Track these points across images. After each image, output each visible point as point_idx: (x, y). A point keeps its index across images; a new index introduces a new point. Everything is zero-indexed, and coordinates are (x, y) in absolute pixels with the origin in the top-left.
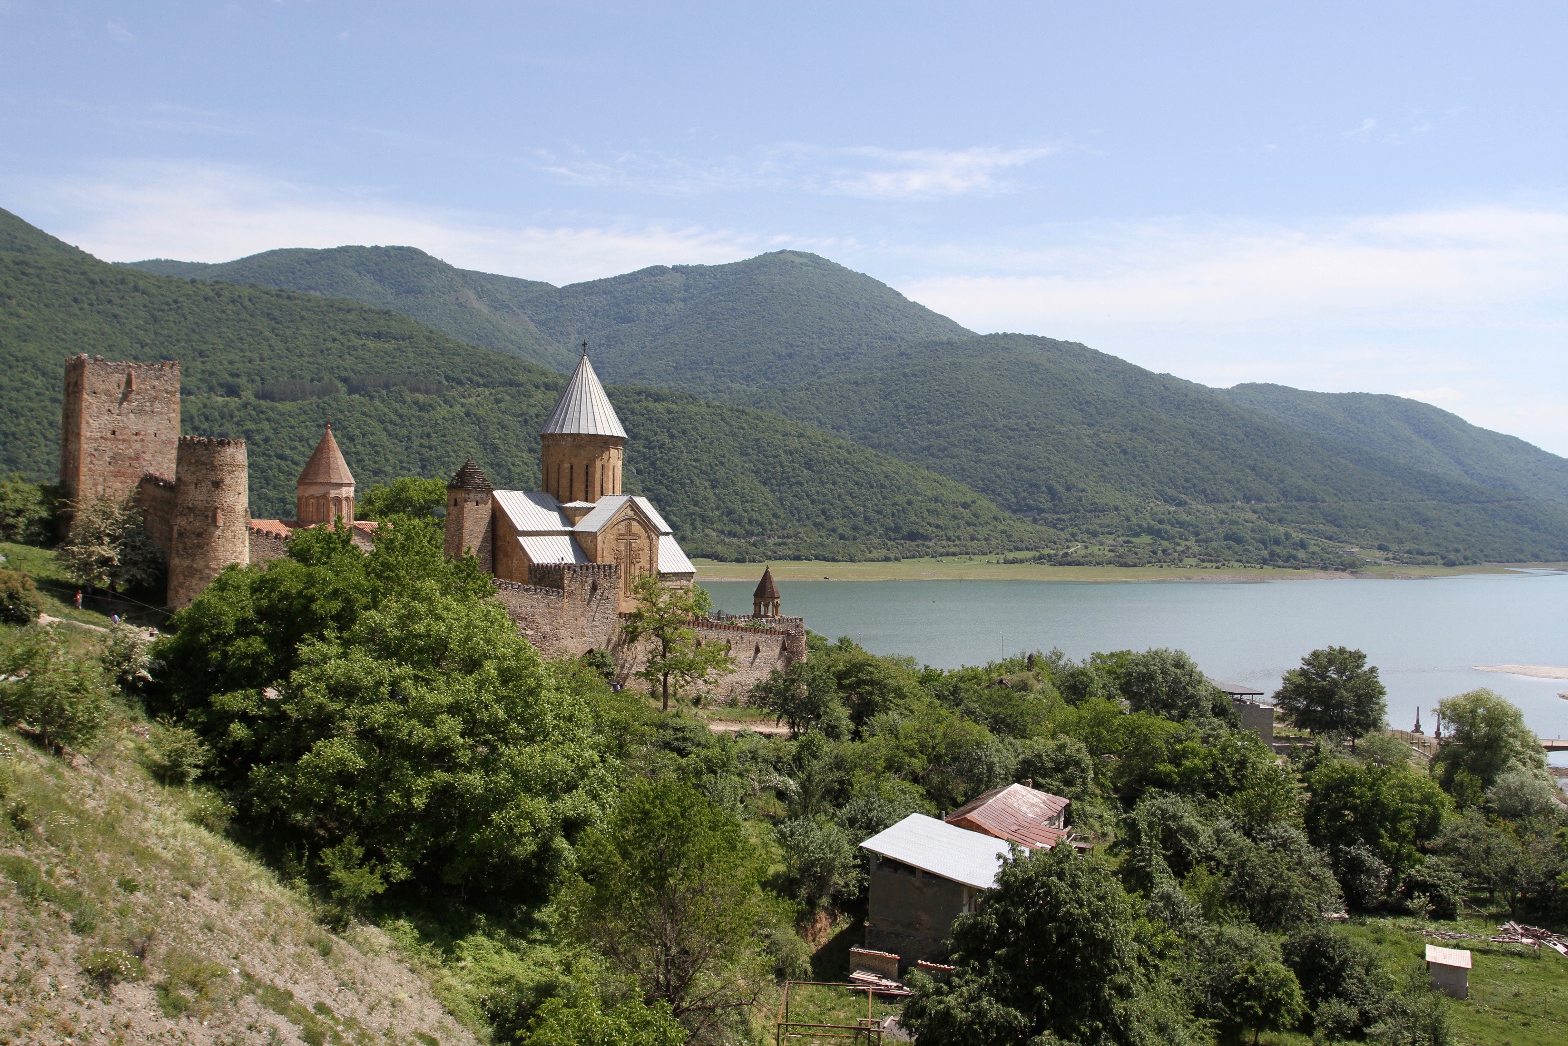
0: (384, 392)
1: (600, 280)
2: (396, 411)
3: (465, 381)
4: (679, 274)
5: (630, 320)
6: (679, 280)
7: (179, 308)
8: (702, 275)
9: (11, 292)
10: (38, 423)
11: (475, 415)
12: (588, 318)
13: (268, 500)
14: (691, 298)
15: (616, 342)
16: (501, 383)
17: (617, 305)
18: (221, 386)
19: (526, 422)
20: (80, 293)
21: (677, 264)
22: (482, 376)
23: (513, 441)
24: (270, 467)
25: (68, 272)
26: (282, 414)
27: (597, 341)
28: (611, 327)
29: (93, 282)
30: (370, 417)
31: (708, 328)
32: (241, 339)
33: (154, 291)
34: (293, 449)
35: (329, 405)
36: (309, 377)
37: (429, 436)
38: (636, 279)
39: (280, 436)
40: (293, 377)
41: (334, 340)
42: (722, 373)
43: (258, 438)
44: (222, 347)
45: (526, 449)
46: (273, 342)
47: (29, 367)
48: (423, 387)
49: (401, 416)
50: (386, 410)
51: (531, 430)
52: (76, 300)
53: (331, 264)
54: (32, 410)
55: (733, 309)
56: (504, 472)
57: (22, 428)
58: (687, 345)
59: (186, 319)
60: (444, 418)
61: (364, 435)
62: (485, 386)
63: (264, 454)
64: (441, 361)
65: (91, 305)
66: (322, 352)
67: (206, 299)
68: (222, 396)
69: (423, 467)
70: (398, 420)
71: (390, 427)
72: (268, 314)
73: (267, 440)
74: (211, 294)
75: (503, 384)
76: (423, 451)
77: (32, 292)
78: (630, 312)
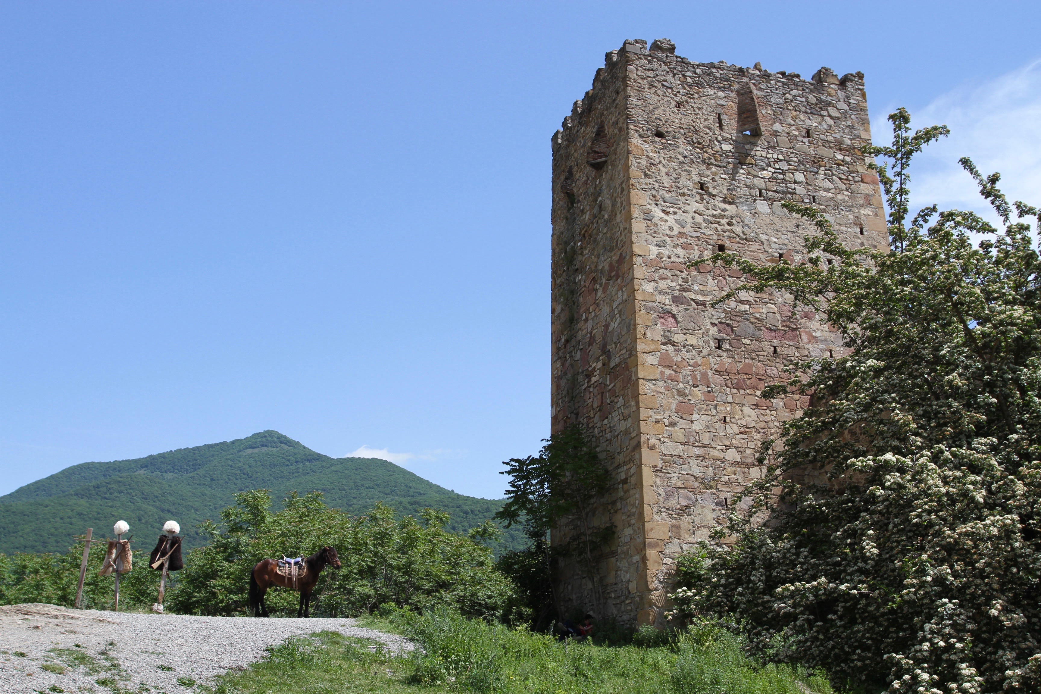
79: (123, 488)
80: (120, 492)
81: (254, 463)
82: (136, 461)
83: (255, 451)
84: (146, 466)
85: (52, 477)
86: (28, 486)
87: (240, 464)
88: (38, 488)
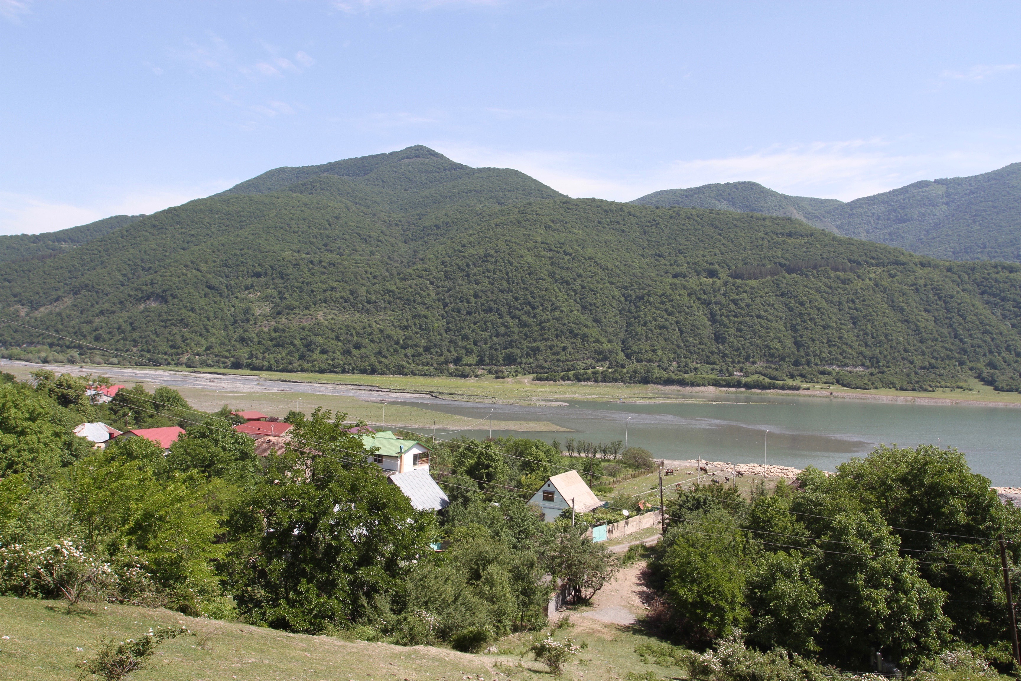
0: (814, 271)
1: (879, 195)
2: (826, 284)
3: (863, 262)
4: (940, 186)
5: (905, 221)
6: (941, 190)
7: (657, 224)
8: (959, 184)
9: (567, 220)
10: (607, 297)
11: (882, 285)
12: (872, 222)
13: (757, 346)
14: (952, 202)
15: (897, 237)
16: (888, 263)
17: (895, 211)
18: (705, 271)
19: (917, 290)
20: (601, 218)
21: (938, 178)
22: (874, 258)
23: (913, 304)
24: (754, 324)
25: (591, 206)
26: (753, 288)
27: (882, 237)
28: (890, 226)
29: (606, 211)
30: (811, 288)
31: (975, 222)
32: (702, 241)
33: (639, 214)
34: (766, 311)
35: (780, 281)
36: (756, 264)
37: (853, 301)
38: (907, 192)
39: (756, 302)
40: (745, 264)
41: (763, 239)
42: (996, 254)
43: (743, 304)
44: (691, 247)
45: (923, 309)
46: (723, 241)
47: (592, 263)
48: (841, 267)
49: (830, 288)
50: (820, 284)
51: (922, 295)
52: (599, 222)
53: (701, 196)
54: (601, 289)
55: (994, 207)
56: (913, 327)
57: (598, 300)
58: (960, 236)
59: (663, 231)
60: (861, 288)
61: (810, 301)
62: (877, 265)
63: (748, 315)
64: (842, 249)
65: (608, 225)
66: (757, 247)
67: (671, 217)
68: (706, 277)
69: (854, 323)
70: (830, 291)
71: (825, 295)
72: (712, 225)
73: (748, 306)
74: (674, 214)
75: (890, 263)
76: (852, 311)
77: (576, 219)
78: (906, 215)
79: (323, 186)
80: (322, 189)
81: (412, 170)
82: (319, 167)
83: (411, 160)
84: (328, 171)
85: (258, 178)
86: (242, 184)
87: (403, 171)
88: (250, 185)
